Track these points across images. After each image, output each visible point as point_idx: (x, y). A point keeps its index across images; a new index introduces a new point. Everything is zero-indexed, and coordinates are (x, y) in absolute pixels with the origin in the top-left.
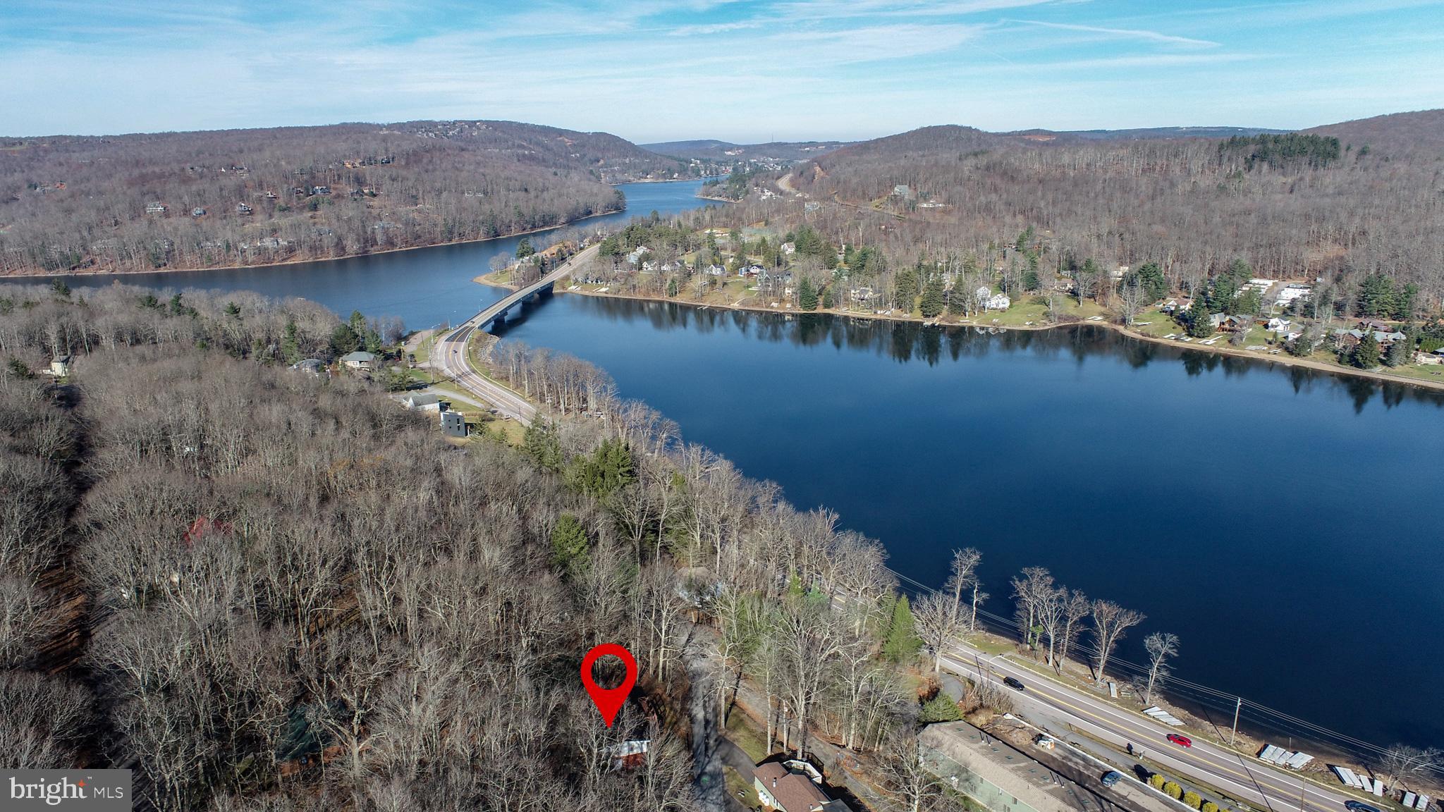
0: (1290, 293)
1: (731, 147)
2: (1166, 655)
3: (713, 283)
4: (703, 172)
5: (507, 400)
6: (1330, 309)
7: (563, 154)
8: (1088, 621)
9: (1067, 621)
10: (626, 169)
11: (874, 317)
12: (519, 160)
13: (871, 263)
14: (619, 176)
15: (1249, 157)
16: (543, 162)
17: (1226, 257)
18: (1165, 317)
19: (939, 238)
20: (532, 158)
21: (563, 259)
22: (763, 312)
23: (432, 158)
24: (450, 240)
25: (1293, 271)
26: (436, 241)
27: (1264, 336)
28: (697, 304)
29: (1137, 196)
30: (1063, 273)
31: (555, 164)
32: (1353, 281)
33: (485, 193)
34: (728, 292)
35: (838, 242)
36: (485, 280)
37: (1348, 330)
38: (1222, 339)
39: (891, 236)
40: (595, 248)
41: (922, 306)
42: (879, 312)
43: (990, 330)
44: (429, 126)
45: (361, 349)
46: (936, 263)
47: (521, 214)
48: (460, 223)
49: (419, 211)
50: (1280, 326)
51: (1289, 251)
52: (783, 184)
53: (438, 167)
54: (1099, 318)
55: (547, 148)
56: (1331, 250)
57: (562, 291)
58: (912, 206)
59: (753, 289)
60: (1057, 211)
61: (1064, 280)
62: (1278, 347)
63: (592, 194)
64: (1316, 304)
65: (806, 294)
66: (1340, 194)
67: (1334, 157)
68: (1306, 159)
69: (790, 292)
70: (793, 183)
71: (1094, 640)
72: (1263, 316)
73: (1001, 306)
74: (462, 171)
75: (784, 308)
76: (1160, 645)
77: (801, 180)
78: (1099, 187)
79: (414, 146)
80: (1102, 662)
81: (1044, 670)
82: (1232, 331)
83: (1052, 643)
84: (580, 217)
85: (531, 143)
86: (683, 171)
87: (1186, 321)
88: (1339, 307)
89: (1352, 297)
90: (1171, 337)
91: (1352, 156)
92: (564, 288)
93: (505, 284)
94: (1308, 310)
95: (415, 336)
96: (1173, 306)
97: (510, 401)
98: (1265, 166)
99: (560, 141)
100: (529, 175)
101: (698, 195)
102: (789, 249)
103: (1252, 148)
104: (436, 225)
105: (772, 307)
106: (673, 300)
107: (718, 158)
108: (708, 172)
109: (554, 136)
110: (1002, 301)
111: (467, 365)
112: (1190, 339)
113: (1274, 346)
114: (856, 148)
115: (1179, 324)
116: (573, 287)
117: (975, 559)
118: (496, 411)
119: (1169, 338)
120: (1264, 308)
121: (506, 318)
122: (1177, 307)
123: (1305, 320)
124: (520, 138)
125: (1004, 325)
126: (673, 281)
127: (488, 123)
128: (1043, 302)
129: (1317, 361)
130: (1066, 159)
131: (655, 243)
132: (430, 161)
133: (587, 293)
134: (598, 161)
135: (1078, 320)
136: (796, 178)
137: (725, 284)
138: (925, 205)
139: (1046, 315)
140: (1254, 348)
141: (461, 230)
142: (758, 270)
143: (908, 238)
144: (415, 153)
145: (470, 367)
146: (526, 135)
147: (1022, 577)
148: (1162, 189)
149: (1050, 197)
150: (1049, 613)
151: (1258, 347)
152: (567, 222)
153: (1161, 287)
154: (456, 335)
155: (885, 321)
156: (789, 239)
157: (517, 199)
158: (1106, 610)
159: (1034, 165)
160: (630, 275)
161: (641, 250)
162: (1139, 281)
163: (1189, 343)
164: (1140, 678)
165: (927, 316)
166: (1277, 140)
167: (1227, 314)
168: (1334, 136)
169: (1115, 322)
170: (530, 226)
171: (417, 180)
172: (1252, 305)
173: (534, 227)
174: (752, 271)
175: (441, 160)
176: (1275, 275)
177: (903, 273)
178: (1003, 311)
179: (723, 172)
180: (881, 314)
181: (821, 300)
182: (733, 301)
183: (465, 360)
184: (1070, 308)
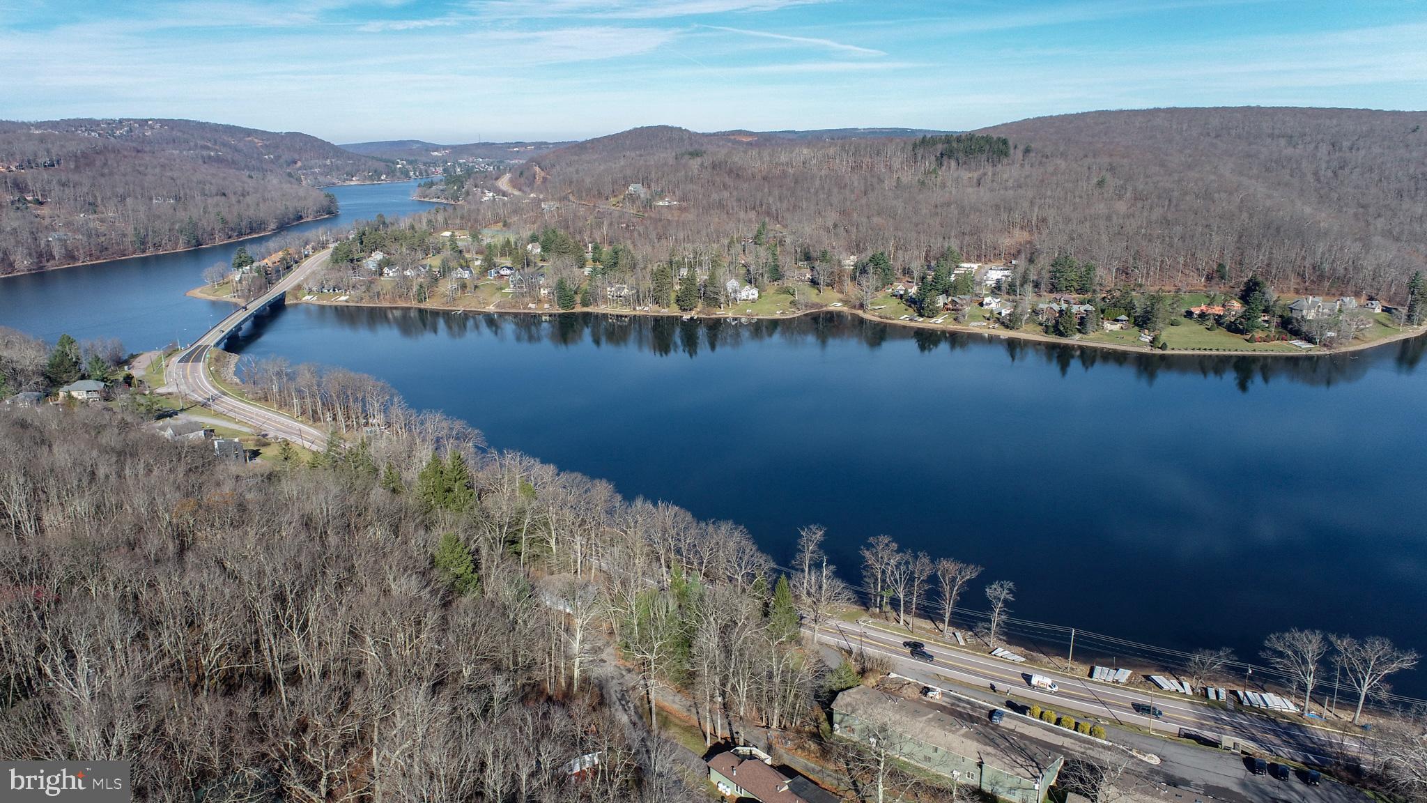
0: (995, 275)
1: (437, 148)
2: (1006, 602)
3: (464, 286)
4: (412, 174)
5: (275, 421)
6: (1029, 288)
7: (255, 155)
8: (933, 579)
9: (914, 581)
10: (327, 171)
11: (633, 313)
12: (204, 162)
13: (623, 262)
14: (321, 179)
15: (938, 155)
16: (233, 164)
17: (937, 245)
18: (895, 301)
19: (681, 235)
20: (219, 160)
21: (289, 268)
22: (520, 314)
23: (107, 160)
24: (144, 252)
25: (992, 256)
26: (126, 252)
27: (981, 313)
28: (450, 308)
29: (852, 191)
30: (800, 264)
31: (247, 167)
32: (1044, 262)
33: (177, 199)
34: (481, 295)
35: (583, 240)
36: (202, 293)
37: (1049, 305)
38: (949, 318)
39: (636, 235)
40: (325, 255)
41: (678, 301)
42: (637, 308)
43: (743, 320)
44: (91, 124)
45: (83, 377)
46: (683, 259)
47: (224, 221)
48: (154, 232)
49: (102, 221)
50: (992, 303)
51: (988, 238)
52: (504, 183)
53: (115, 171)
54: (840, 304)
55: (236, 150)
56: (1020, 236)
57: (295, 302)
58: (648, 204)
59: (506, 290)
60: (785, 205)
61: (803, 271)
62: (995, 322)
63: (300, 199)
64: (1018, 283)
65: (563, 293)
66: (1020, 187)
67: (1006, 155)
68: (984, 157)
69: (546, 292)
70: (513, 183)
71: (939, 596)
72: (976, 295)
73: (751, 297)
74: (146, 175)
75: (542, 309)
76: (999, 592)
77: (522, 180)
78: (817, 183)
79: (82, 147)
80: (947, 615)
81: (899, 630)
82: (955, 310)
83: (902, 603)
84: (290, 223)
85: (215, 143)
86: (391, 173)
87: (915, 303)
88: (1037, 285)
89: (1046, 275)
90: (905, 318)
91: (1019, 154)
92: (297, 299)
93: (227, 297)
94: (1012, 289)
95: (138, 359)
96: (901, 290)
97: (279, 423)
98: (953, 163)
99: (250, 141)
100: (224, 179)
101: (414, 196)
102: (535, 249)
103: (940, 147)
104: (124, 235)
105: (530, 308)
106: (422, 306)
107: (424, 159)
108: (418, 174)
109: (242, 136)
110: (750, 293)
111: (214, 387)
112: (921, 319)
113: (991, 321)
114: (573, 148)
115: (910, 306)
116: (307, 297)
117: (819, 535)
118: (266, 435)
119: (904, 319)
120: (977, 289)
121: (240, 333)
122: (906, 291)
123: (1011, 298)
124: (203, 138)
125: (757, 315)
126: (421, 286)
127: (163, 122)
128: (787, 291)
129: (1029, 333)
130: (784, 158)
131: (393, 248)
132: (105, 164)
133: (324, 303)
134: (296, 163)
135: (822, 307)
136: (516, 178)
137: (476, 287)
138: (661, 203)
139: (793, 303)
140: (976, 324)
141: (157, 240)
142: (509, 272)
143: (653, 236)
144: (84, 155)
145: (218, 389)
146: (209, 135)
147: (869, 546)
148: (871, 185)
149: (776, 192)
150: (898, 576)
151: (979, 323)
152: (278, 228)
153: (889, 273)
154: (190, 355)
155: (645, 317)
156: (534, 239)
157: (217, 205)
158: (948, 567)
159: (756, 163)
160: (371, 282)
161: (378, 256)
162: (871, 269)
163: (921, 323)
164: (983, 624)
165: (685, 310)
166: (959, 139)
167: (948, 295)
168: (1003, 136)
169: (854, 307)
170: (236, 234)
171: (93, 185)
172: (966, 285)
173: (240, 234)
174: (502, 272)
175: (118, 163)
176: (978, 259)
177: (658, 270)
178: (753, 301)
179: (433, 173)
180: (640, 310)
181: (578, 298)
182: (488, 304)
183: (208, 381)
184: (812, 296)
